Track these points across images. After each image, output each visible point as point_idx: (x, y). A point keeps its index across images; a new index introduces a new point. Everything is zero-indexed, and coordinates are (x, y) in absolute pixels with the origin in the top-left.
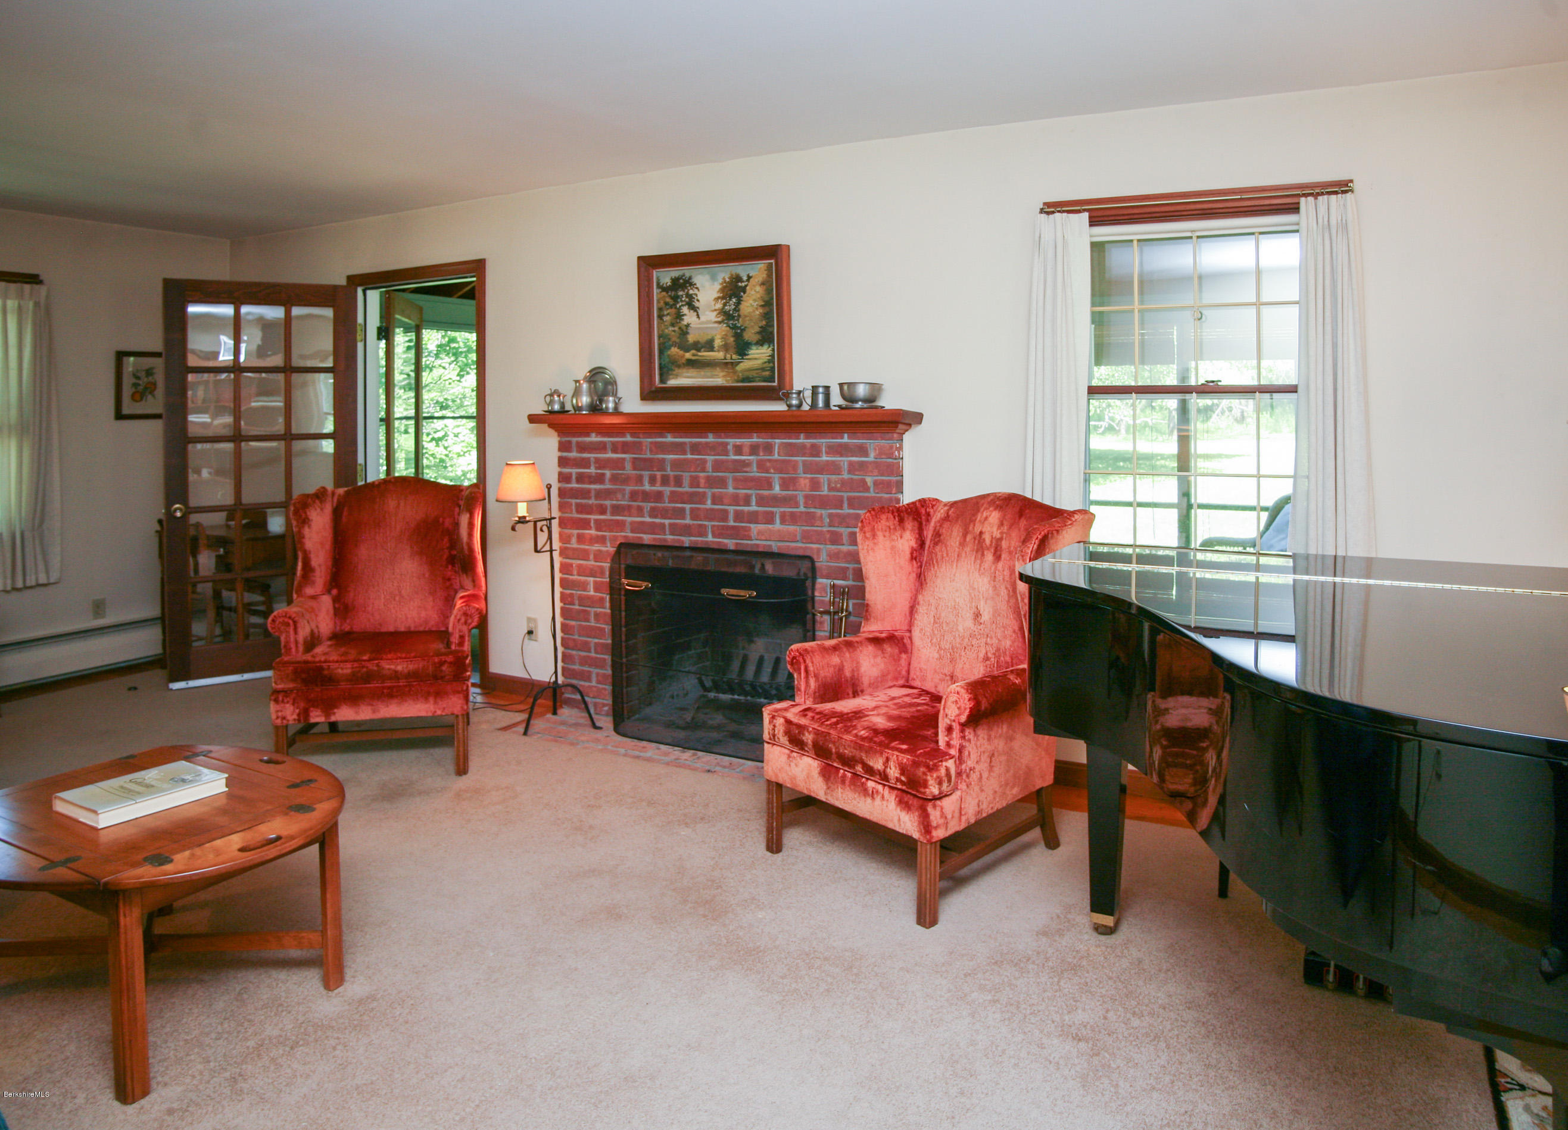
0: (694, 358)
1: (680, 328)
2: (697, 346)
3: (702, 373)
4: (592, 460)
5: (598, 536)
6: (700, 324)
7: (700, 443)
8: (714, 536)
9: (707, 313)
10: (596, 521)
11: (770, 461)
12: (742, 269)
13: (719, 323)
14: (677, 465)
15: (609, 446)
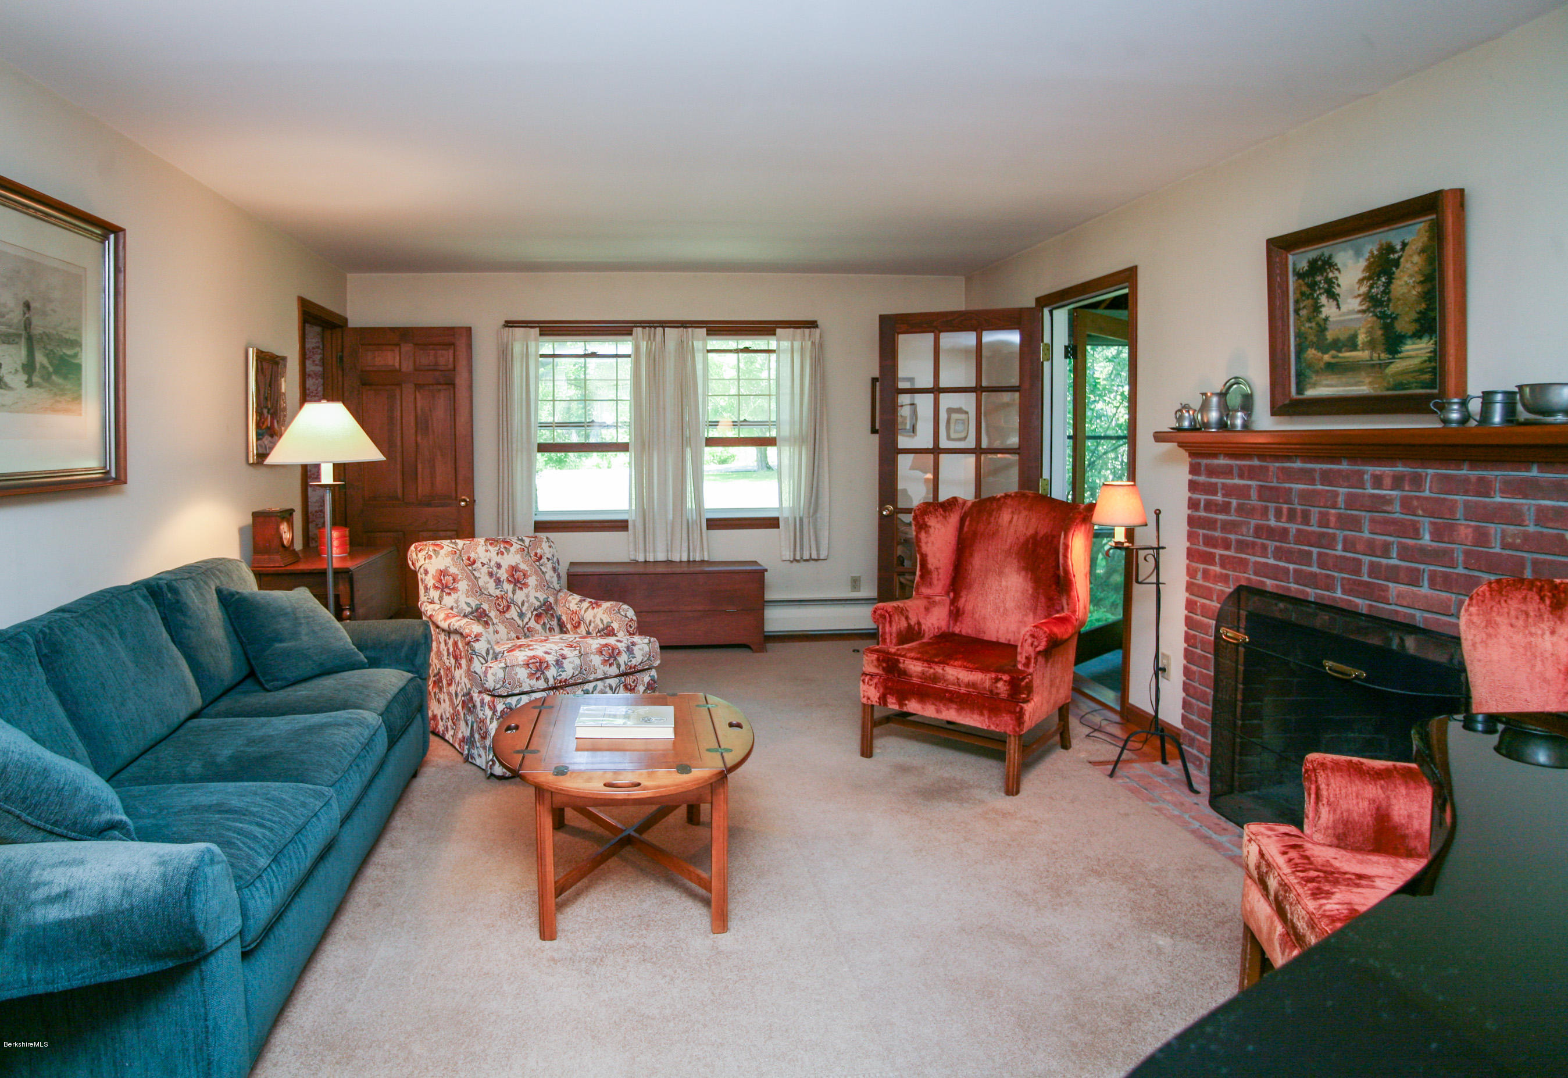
0: (1334, 361)
1: (1318, 324)
2: (1336, 345)
3: (1344, 380)
4: (1220, 486)
5: (1221, 574)
6: (1340, 316)
7: (1331, 470)
8: (1344, 592)
9: (1350, 300)
10: (1221, 556)
11: (1417, 498)
12: (1394, 236)
13: (1363, 312)
14: (1307, 497)
15: (1235, 471)
